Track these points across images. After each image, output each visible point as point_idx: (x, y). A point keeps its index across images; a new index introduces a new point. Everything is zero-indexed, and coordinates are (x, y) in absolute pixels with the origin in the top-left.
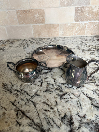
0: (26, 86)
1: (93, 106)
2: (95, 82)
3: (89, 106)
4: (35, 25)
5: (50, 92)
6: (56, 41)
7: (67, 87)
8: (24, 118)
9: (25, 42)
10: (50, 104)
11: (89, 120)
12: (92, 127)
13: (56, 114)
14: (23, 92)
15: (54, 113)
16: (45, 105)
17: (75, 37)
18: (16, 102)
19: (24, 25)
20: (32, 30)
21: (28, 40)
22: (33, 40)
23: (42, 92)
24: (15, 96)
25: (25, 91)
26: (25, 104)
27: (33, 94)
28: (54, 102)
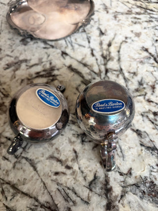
1: (143, 148)
2: (146, 94)
3: (136, 148)
8: (18, 197)
10: (62, 158)
11: (138, 177)
12: (145, 191)
13: (77, 178)
14: (3, 140)
15: (74, 177)
16: (55, 163)
25: (6, 138)
26: (14, 167)
28: (70, 152)
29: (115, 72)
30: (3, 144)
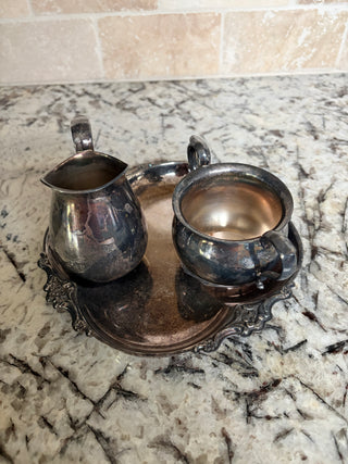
0: (67, 336)
4: (109, 18)
5: (187, 376)
6: (208, 95)
7: (277, 343)
10: (192, 450)
14: (51, 373)
17: (290, 78)
18: (16, 438)
19: (56, 17)
20: (98, 41)
21: (80, 92)
22: (103, 92)
23: (150, 374)
24: (8, 399)
25: (60, 369)
26: (62, 451)
27: (106, 385)
28: (213, 438)
29: (333, 256)
30: (49, 383)
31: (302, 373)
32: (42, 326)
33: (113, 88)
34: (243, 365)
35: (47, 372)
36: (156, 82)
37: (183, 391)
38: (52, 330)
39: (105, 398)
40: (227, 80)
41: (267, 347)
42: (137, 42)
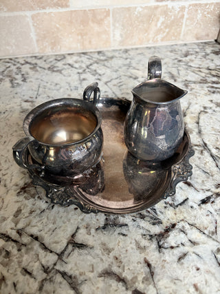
0: (34, 214)
5: (118, 230)
6: (106, 60)
7: (171, 202)
9: (13, 68)
10: (127, 275)
14: (25, 239)
17: (155, 48)
18: (7, 285)
19: (3, 14)
20: (33, 29)
21: (23, 62)
22: (38, 62)
23: (93, 231)
25: (32, 236)
26: (41, 289)
27: (65, 242)
28: (139, 265)
29: (196, 147)
30: (25, 246)
31: (188, 218)
32: (16, 210)
33: (44, 59)
34: (151, 218)
35: (23, 239)
36: (72, 54)
37: (116, 239)
38: (23, 211)
39: (65, 250)
40: (117, 50)
41: (165, 205)
42: (58, 28)
